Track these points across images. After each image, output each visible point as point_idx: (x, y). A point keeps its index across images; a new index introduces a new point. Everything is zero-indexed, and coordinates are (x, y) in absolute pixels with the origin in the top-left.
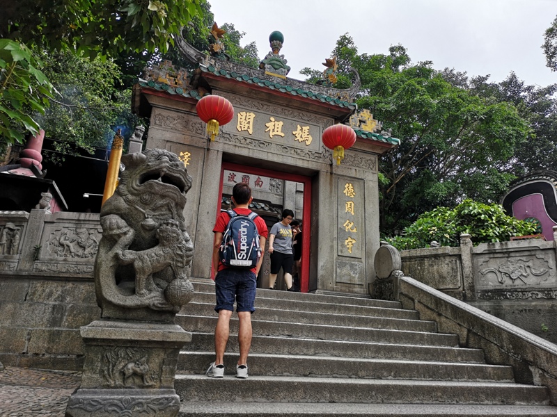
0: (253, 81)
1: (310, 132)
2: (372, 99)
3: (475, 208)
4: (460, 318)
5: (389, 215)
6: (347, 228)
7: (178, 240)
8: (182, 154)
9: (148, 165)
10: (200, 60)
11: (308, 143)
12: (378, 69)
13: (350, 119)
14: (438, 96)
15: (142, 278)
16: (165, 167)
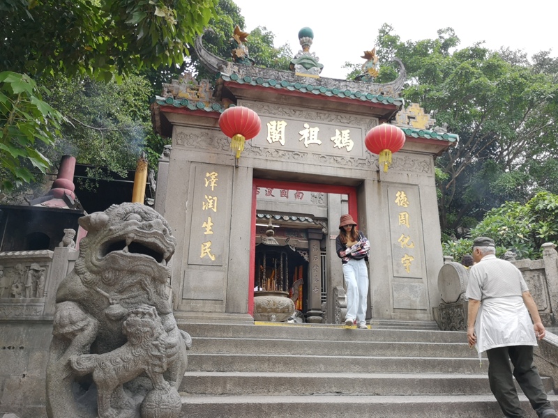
0: (281, 86)
1: (351, 137)
2: (422, 88)
3: (551, 202)
4: (552, 356)
5: (450, 213)
6: (402, 244)
7: (152, 335)
8: (208, 175)
9: (110, 230)
10: (220, 69)
11: (349, 149)
12: (426, 54)
13: (397, 116)
14: (496, 78)
15: (105, 395)
16: (132, 231)
